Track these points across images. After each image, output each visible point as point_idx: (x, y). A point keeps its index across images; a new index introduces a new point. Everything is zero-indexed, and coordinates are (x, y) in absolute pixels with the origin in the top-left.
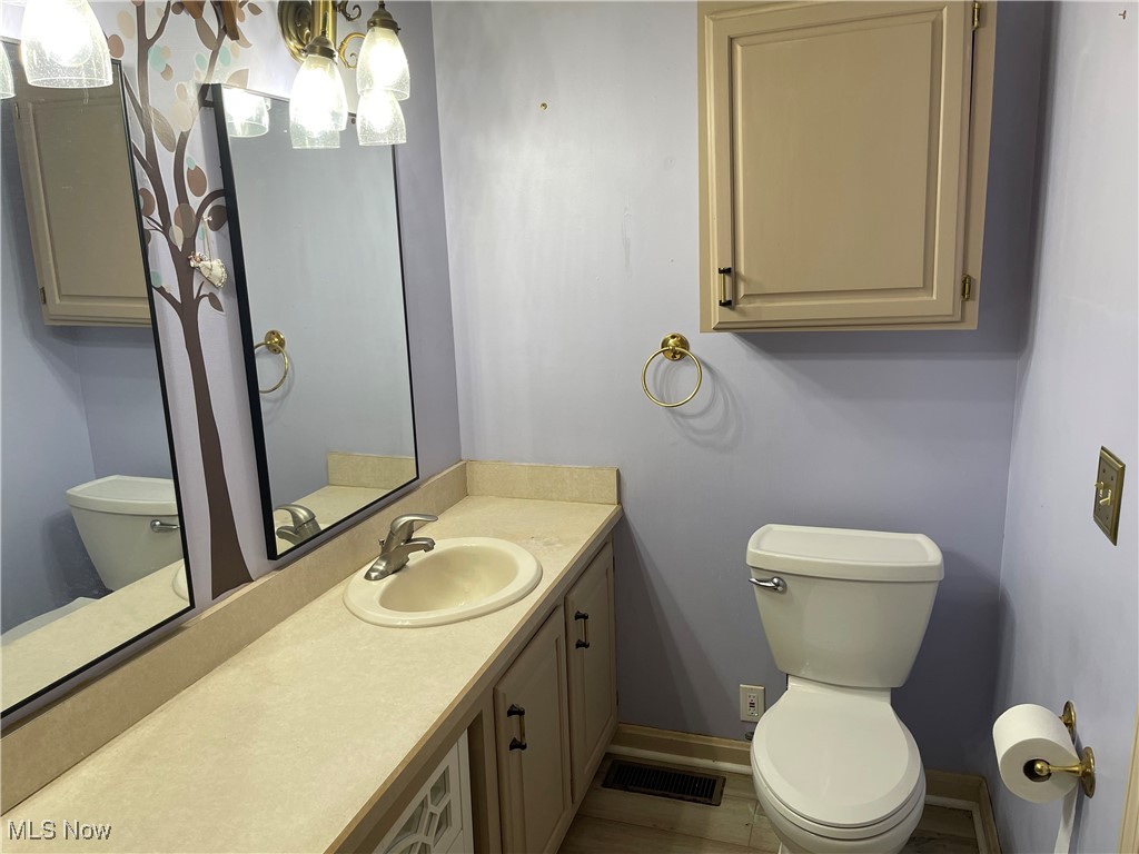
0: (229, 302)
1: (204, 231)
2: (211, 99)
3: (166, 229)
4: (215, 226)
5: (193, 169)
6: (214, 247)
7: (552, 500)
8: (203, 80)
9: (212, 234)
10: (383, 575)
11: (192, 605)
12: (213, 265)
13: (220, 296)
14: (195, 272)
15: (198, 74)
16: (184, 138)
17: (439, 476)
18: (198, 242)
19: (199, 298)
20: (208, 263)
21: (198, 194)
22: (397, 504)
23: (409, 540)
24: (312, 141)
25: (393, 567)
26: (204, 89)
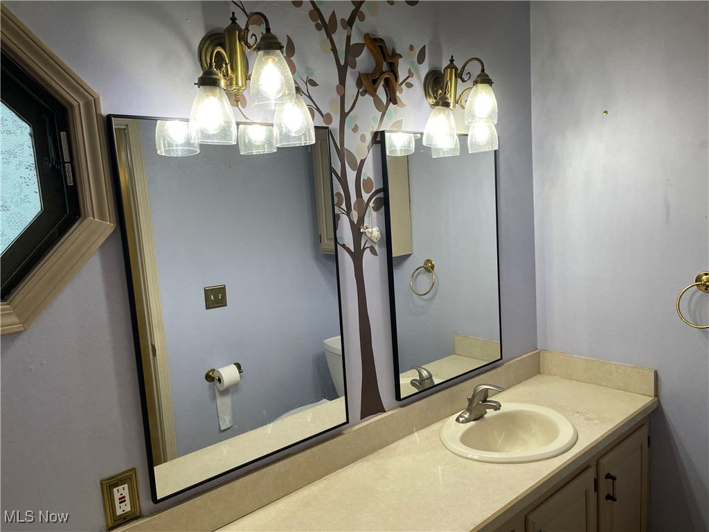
0: (382, 251)
1: (370, 213)
2: (379, 139)
3: (348, 213)
4: (376, 209)
5: (366, 178)
6: (375, 221)
7: (602, 386)
8: (375, 130)
9: (374, 214)
10: (467, 421)
11: (348, 422)
12: (373, 230)
13: (376, 248)
14: (363, 235)
15: (373, 127)
16: (363, 162)
17: (518, 359)
18: (366, 219)
19: (364, 249)
20: (370, 230)
21: (367, 192)
22: (485, 374)
23: (485, 401)
24: (444, 152)
25: (473, 417)
26: (376, 134)
